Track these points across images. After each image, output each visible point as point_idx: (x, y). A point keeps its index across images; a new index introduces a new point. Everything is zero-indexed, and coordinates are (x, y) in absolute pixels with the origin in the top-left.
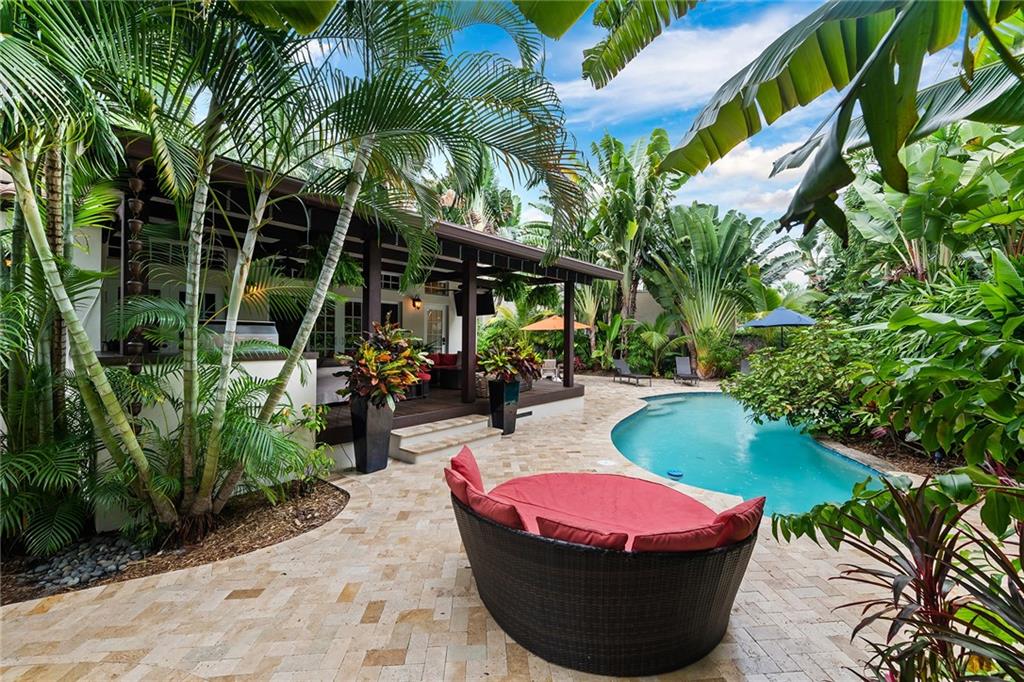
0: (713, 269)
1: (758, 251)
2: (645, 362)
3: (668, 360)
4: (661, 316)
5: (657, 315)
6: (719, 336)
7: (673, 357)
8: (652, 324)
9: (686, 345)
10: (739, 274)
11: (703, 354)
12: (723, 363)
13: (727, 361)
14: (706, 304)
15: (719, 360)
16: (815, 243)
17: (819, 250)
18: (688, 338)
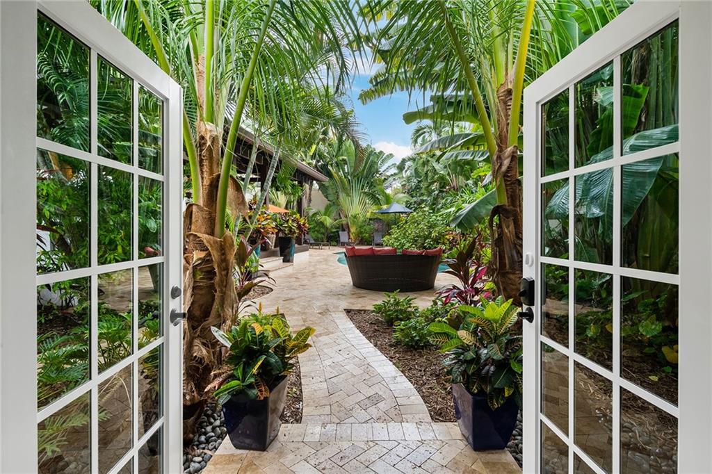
0: (358, 179)
1: (381, 170)
2: (320, 236)
3: (332, 234)
4: (327, 206)
5: (325, 206)
6: (361, 219)
7: (338, 232)
8: (323, 211)
9: (342, 225)
10: (372, 182)
11: (353, 230)
12: (364, 235)
13: (367, 233)
14: (355, 199)
15: (361, 233)
16: (404, 168)
17: (406, 171)
18: (344, 221)
